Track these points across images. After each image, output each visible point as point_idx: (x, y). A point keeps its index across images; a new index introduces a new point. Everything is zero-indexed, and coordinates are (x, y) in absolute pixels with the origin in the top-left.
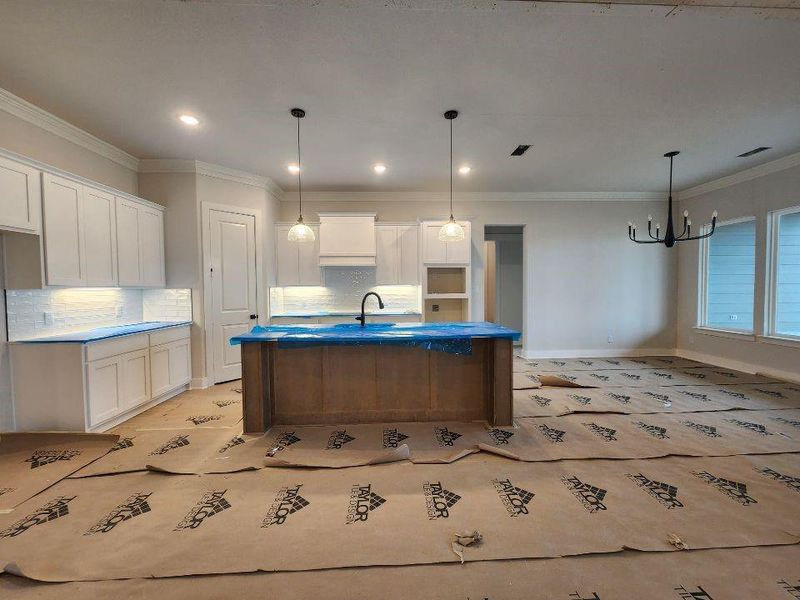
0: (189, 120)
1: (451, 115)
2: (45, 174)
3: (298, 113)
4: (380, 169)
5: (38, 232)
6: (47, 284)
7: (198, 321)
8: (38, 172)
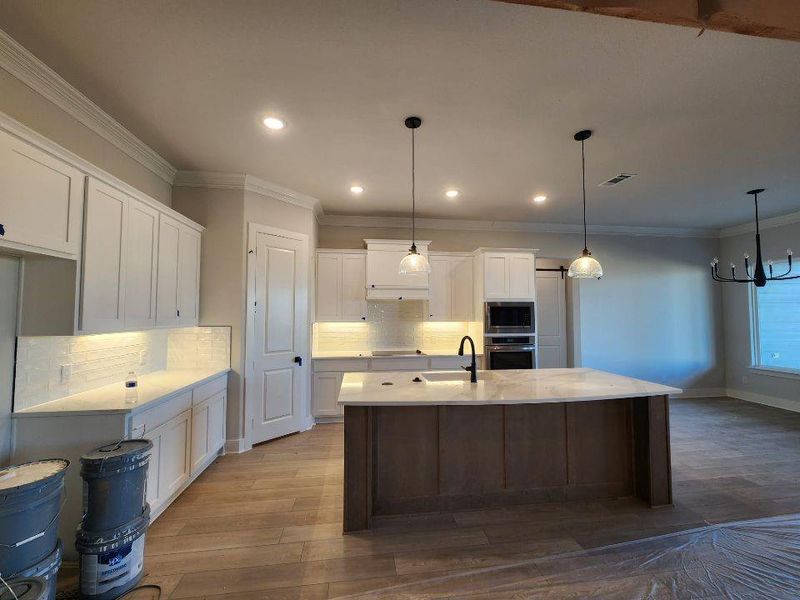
0: (273, 124)
1: (582, 135)
2: (90, 179)
3: (413, 122)
4: (452, 194)
5: (76, 257)
6: (80, 328)
7: (237, 368)
8: (83, 176)
